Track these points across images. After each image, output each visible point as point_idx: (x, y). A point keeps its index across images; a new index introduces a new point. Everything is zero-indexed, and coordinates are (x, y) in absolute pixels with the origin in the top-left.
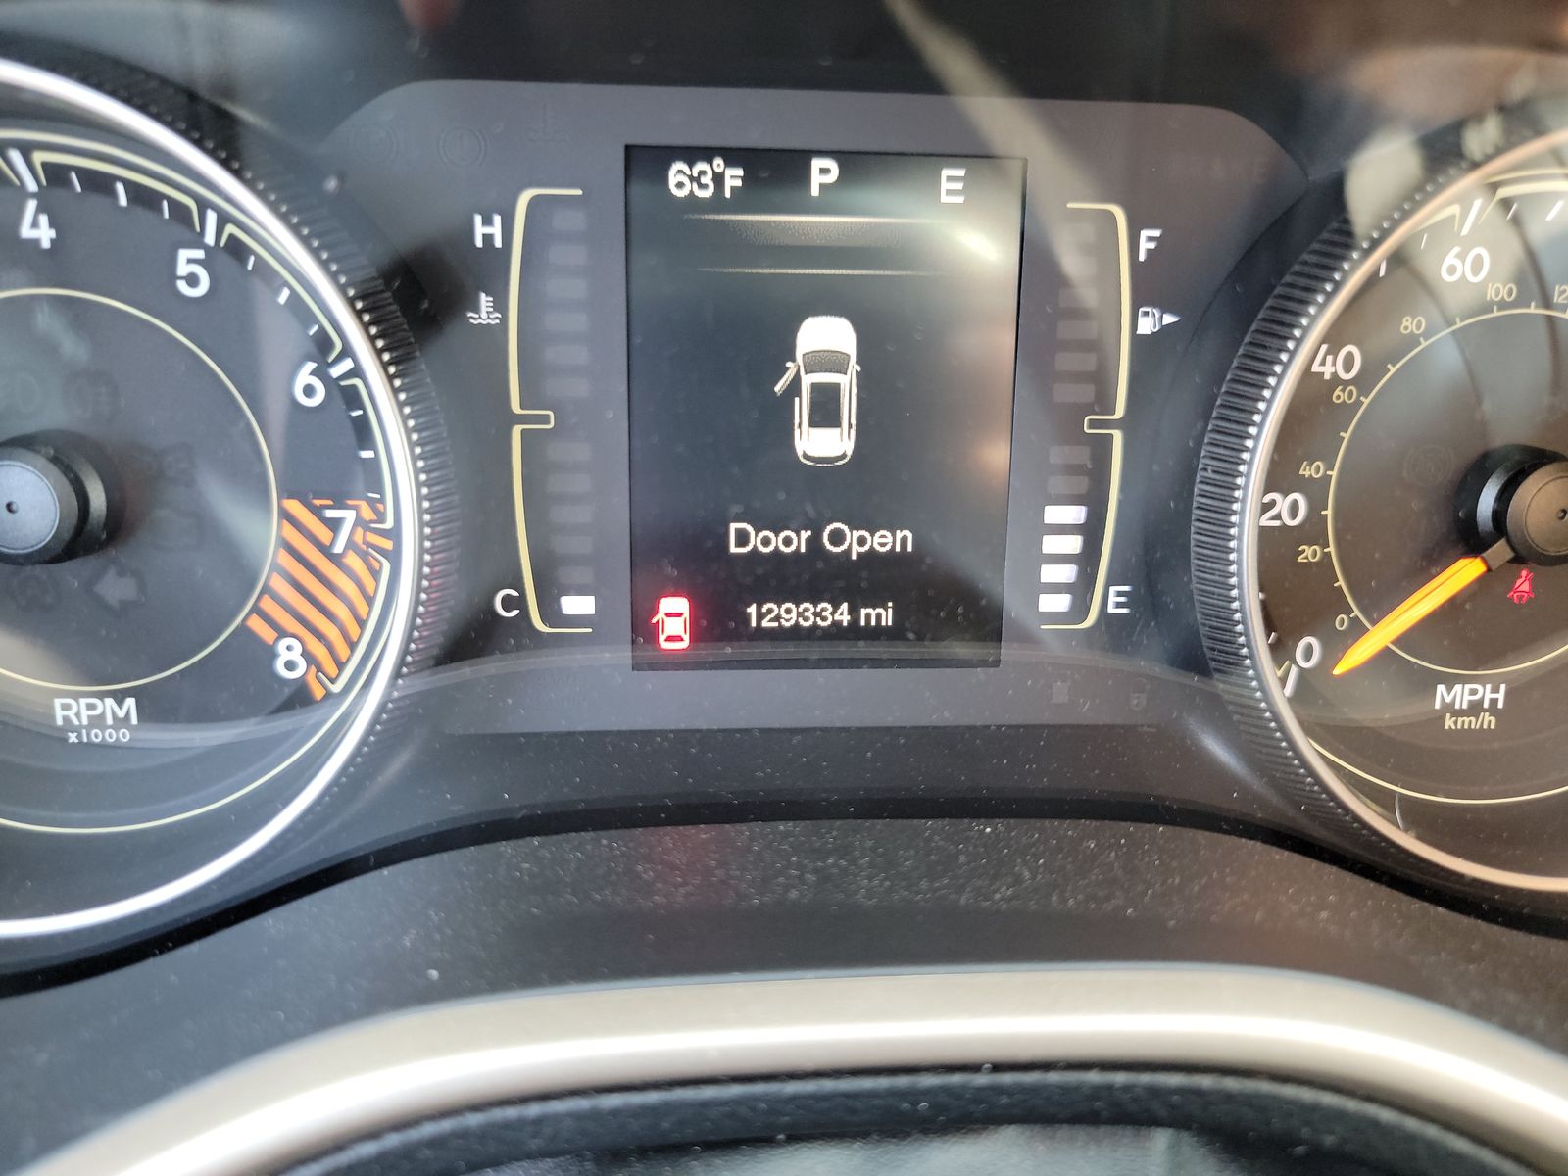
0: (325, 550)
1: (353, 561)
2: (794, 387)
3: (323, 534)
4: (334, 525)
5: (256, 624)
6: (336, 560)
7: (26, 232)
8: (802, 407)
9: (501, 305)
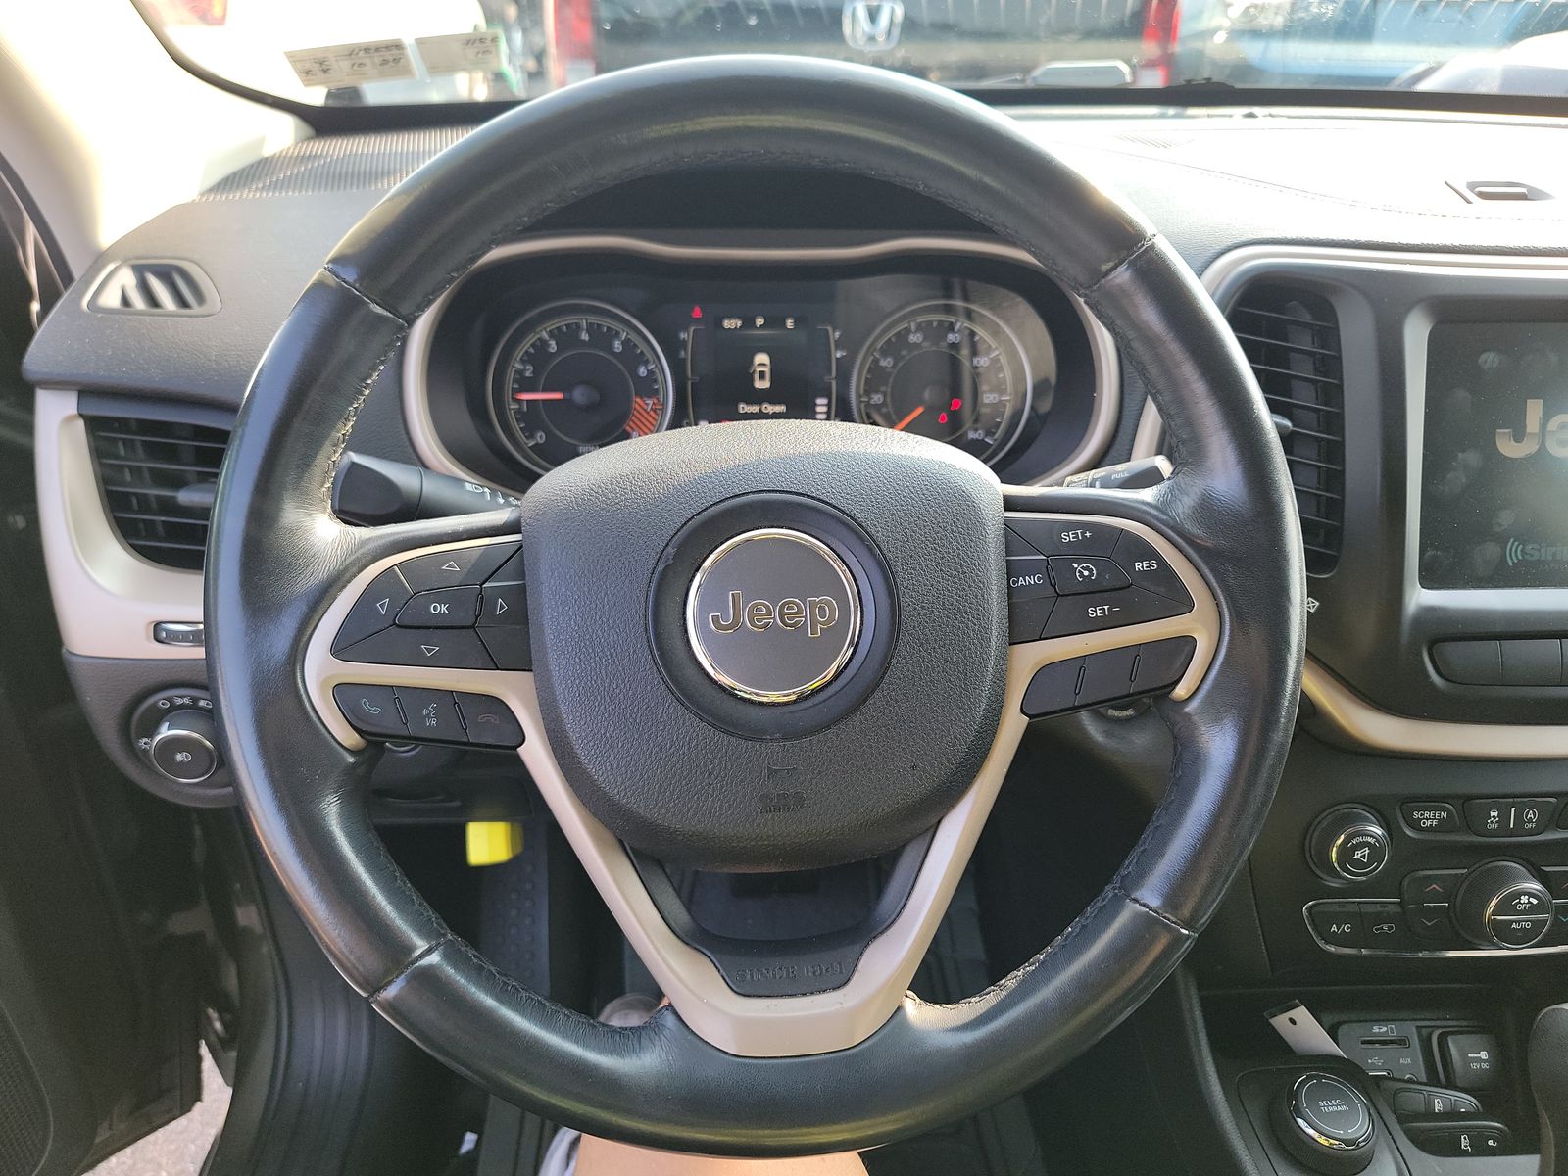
0: (645, 410)
1: (652, 413)
2: (754, 372)
3: (645, 407)
4: (647, 404)
5: (628, 428)
6: (648, 413)
7: (583, 338)
8: (757, 376)
9: (686, 353)
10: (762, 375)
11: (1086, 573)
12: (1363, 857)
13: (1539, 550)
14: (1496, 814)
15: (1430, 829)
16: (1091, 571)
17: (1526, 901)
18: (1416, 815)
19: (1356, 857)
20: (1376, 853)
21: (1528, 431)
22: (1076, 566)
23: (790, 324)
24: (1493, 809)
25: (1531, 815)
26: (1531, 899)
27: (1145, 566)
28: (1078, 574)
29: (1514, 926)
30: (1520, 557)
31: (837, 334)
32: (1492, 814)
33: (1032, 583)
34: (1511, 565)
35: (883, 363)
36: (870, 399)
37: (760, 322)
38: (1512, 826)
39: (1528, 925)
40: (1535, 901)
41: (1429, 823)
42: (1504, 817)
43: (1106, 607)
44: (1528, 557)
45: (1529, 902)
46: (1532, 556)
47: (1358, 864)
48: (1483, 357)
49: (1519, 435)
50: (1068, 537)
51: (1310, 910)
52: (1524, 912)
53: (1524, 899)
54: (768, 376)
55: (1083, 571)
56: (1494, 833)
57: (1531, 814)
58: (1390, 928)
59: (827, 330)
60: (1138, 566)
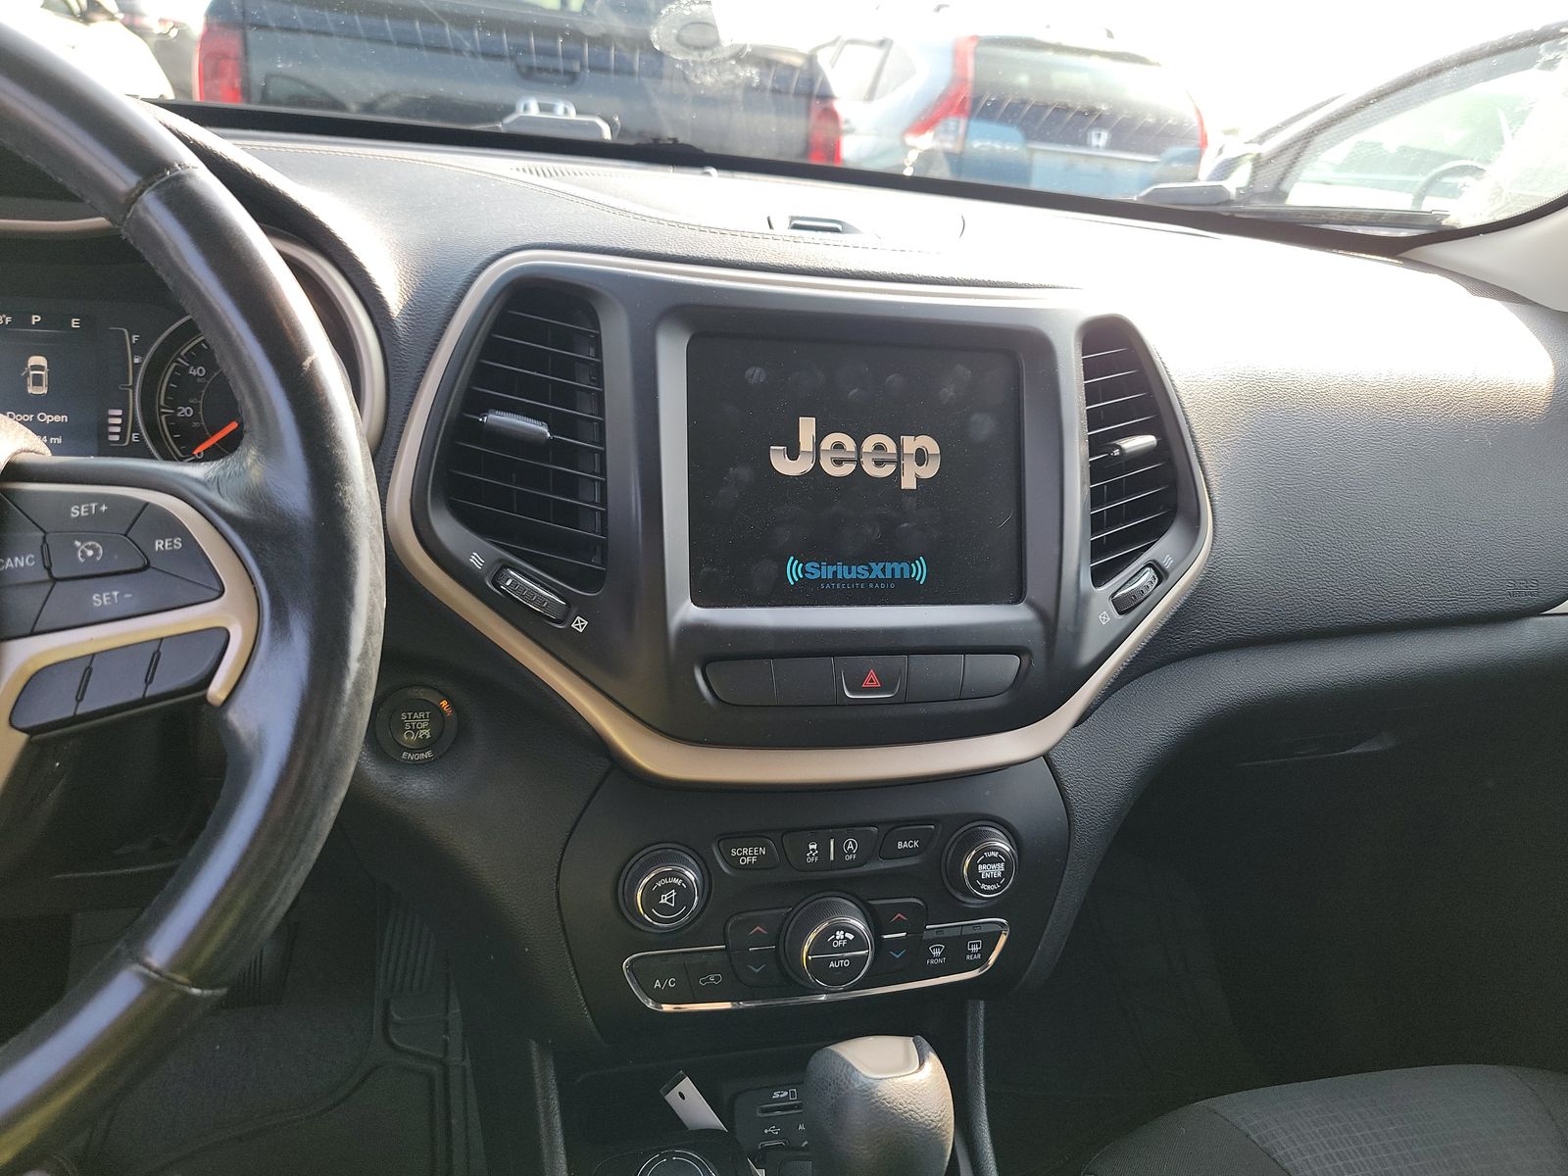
8: (30, 381)
10: (37, 381)
11: (90, 553)
12: (670, 900)
13: (820, 569)
14: (815, 847)
15: (749, 867)
16: (96, 551)
17: (842, 937)
18: (734, 852)
19: (662, 901)
20: (684, 894)
21: (802, 449)
22: (78, 543)
23: (74, 323)
24: (812, 841)
25: (851, 847)
26: (847, 935)
27: (167, 544)
28: (79, 554)
29: (832, 965)
30: (801, 576)
31: (134, 338)
32: (811, 847)
33: (22, 565)
34: (792, 583)
35: (193, 372)
36: (177, 411)
37: (35, 319)
38: (832, 858)
39: (846, 963)
40: (850, 936)
41: (748, 860)
42: (823, 850)
43: (115, 593)
44: (808, 576)
45: (845, 938)
46: (813, 574)
47: (664, 909)
48: (749, 372)
49: (793, 453)
50: (75, 512)
51: (630, 968)
52: (841, 949)
53: (840, 935)
54: (45, 381)
55: (87, 551)
56: (814, 867)
57: (851, 845)
58: (717, 978)
59: (124, 332)
60: (158, 545)
